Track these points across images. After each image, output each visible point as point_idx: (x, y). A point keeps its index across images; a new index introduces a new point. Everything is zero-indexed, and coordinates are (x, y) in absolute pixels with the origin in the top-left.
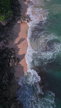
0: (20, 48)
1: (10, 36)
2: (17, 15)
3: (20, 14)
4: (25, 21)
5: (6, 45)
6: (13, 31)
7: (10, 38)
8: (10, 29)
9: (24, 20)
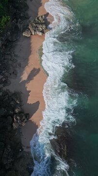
0: (30, 91)
1: (11, 68)
2: (21, 17)
3: (27, 14)
4: (38, 33)
5: (4, 86)
6: (15, 55)
7: (11, 71)
8: (9, 53)
9: (35, 31)
